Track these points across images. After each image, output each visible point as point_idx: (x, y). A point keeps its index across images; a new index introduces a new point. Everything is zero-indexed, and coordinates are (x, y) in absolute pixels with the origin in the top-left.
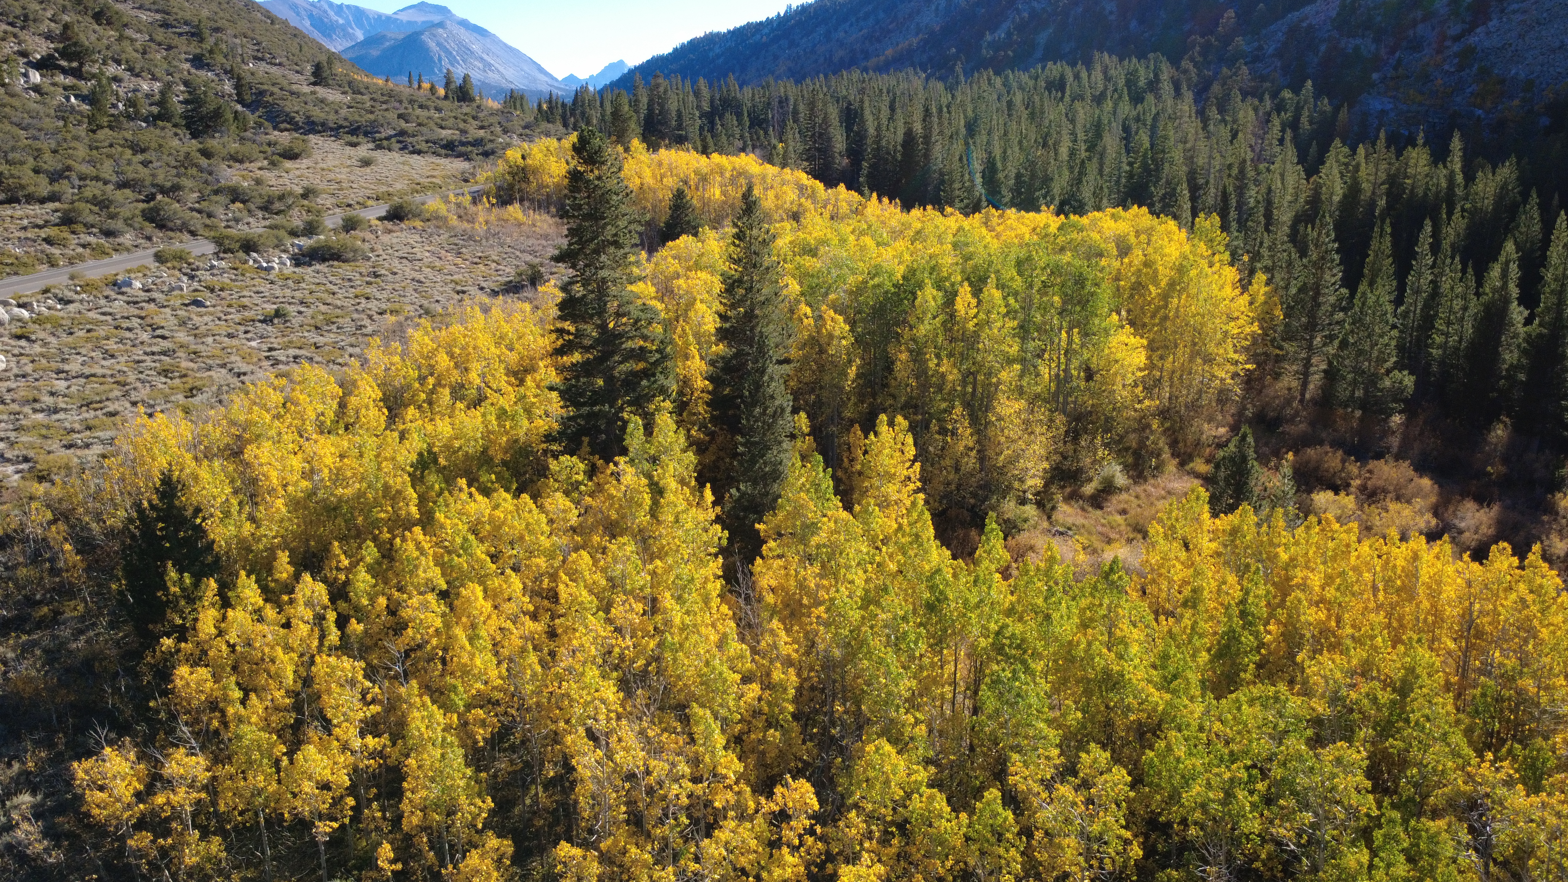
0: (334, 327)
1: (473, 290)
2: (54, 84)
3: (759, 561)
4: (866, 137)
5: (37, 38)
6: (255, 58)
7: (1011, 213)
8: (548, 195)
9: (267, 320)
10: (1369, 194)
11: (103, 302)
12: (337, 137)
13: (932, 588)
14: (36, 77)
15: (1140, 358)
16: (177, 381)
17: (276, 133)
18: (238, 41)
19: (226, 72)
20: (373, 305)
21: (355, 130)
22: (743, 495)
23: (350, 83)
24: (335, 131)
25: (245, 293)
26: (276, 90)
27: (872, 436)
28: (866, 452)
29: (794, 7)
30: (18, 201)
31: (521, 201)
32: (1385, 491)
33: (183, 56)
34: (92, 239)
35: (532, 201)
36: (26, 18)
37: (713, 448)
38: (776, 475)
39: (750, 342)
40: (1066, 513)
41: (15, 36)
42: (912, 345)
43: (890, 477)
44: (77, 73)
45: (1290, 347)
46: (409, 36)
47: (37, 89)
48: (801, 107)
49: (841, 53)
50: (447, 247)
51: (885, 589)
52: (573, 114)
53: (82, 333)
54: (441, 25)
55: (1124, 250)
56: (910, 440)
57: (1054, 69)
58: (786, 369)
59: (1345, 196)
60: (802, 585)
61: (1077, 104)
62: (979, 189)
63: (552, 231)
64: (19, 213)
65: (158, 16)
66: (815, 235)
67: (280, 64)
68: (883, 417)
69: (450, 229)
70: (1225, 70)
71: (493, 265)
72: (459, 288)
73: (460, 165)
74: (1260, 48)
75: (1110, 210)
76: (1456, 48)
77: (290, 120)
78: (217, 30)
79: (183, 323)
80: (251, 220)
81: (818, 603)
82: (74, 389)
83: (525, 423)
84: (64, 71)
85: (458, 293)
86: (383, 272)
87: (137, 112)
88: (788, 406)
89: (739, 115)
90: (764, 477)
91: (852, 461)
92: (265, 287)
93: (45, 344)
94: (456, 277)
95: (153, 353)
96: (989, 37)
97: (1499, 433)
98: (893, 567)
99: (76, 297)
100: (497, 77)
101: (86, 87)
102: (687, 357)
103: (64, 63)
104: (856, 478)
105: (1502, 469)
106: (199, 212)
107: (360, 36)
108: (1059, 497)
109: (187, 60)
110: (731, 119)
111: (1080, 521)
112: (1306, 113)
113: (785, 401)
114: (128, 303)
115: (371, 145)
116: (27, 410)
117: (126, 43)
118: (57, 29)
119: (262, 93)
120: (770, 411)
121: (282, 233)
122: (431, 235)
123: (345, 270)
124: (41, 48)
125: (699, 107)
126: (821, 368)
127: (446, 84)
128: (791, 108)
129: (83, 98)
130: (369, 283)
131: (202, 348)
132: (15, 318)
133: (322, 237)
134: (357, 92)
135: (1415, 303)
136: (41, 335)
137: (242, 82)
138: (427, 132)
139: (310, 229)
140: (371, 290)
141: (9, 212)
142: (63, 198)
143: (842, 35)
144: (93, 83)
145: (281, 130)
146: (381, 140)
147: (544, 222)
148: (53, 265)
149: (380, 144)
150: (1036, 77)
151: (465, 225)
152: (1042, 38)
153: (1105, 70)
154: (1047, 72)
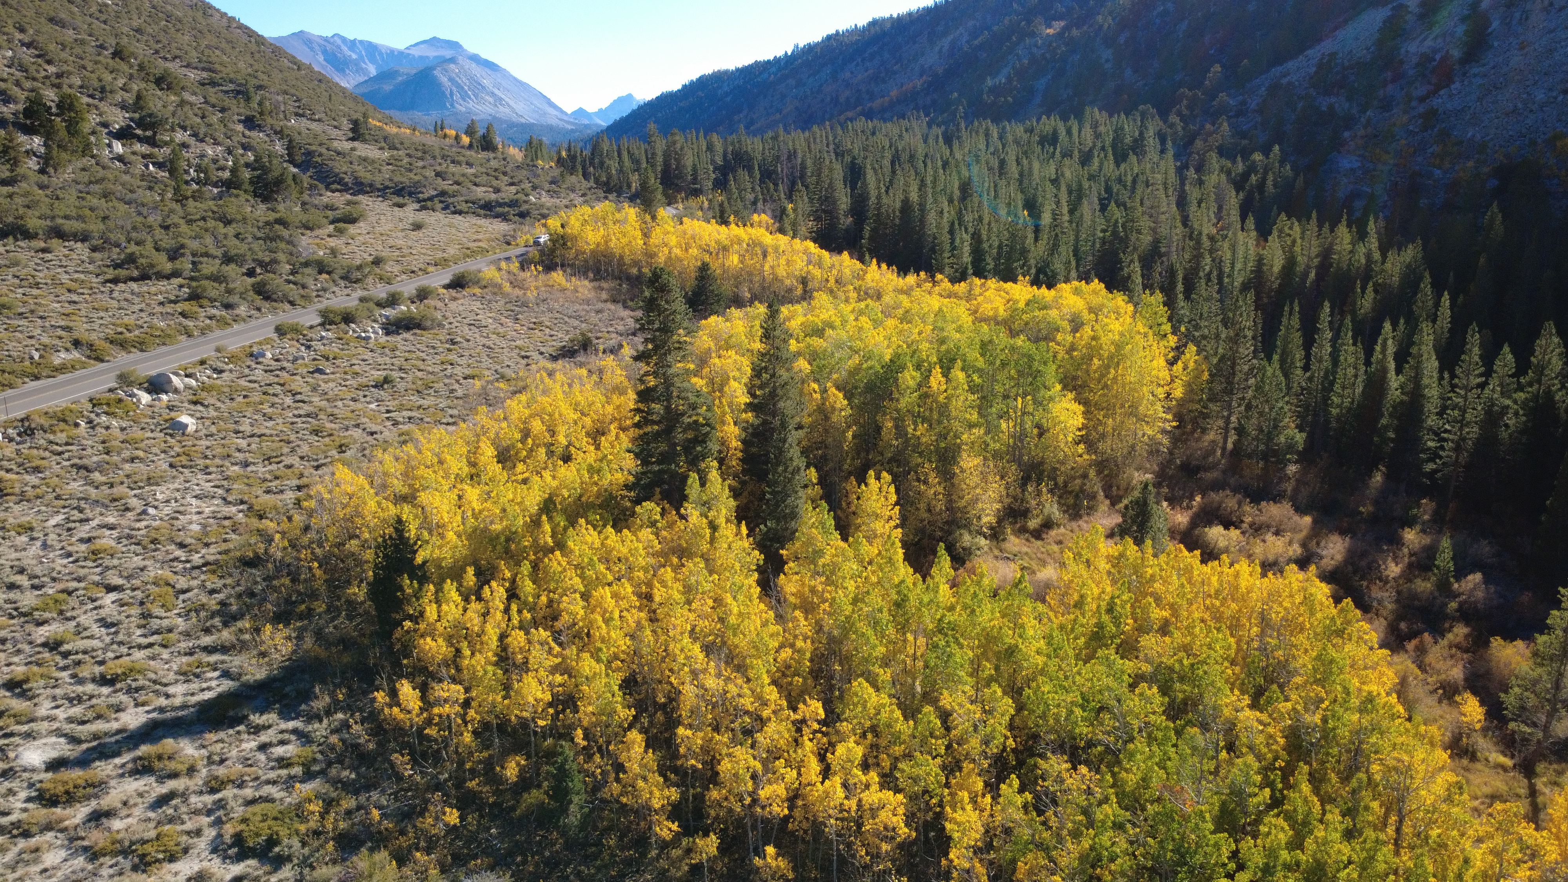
0: (432, 391)
1: (535, 355)
2: (134, 153)
3: (782, 576)
4: (868, 199)
5: (113, 109)
6: (297, 114)
7: (992, 283)
8: (586, 261)
9: (378, 386)
10: (1303, 266)
11: (247, 371)
12: (384, 197)
13: (898, 593)
14: (118, 147)
15: (1079, 421)
16: (327, 439)
17: (329, 194)
18: (280, 98)
19: (276, 133)
20: (458, 370)
21: (399, 192)
22: (769, 529)
23: (385, 138)
24: (383, 192)
25: (354, 361)
26: (324, 151)
27: (863, 487)
28: (858, 498)
29: (801, 45)
30: (150, 278)
31: (563, 266)
32: (1268, 527)
33: (236, 117)
34: (214, 311)
35: (572, 266)
36: (103, 90)
37: (745, 494)
38: (794, 516)
39: (774, 414)
40: (1014, 542)
41: (97, 108)
42: (895, 415)
43: (877, 516)
44: (151, 142)
45: (1214, 407)
46: (421, 72)
47: (120, 158)
48: (809, 162)
49: (847, 93)
50: (506, 313)
51: (868, 593)
52: (592, 163)
53: (240, 399)
54: (452, 60)
55: (1076, 324)
56: (892, 489)
57: (1049, 124)
58: (801, 433)
59: (1284, 267)
60: (813, 590)
61: (1067, 161)
62: (967, 258)
63: (591, 295)
64: (153, 289)
65: (205, 75)
66: (822, 317)
67: (319, 120)
68: (871, 473)
69: (505, 295)
70: (1208, 126)
71: (547, 331)
72: (523, 353)
73: (499, 227)
74: (1243, 103)
75: (1076, 283)
76: (1421, 109)
77: (340, 182)
78: (260, 87)
79: (314, 389)
80: (335, 289)
81: (825, 601)
82: (254, 446)
83: (609, 476)
84: (140, 140)
85: (523, 357)
86: (459, 339)
87: (207, 178)
88: (802, 465)
89: (750, 169)
90: (785, 517)
91: (849, 504)
92: (368, 355)
93: (217, 409)
94: (518, 343)
95: (300, 416)
96: (989, 82)
97: (1378, 478)
98: (874, 579)
99: (226, 367)
100: (507, 110)
101: (162, 153)
102: (723, 423)
103: (139, 132)
104: (852, 517)
105: (1371, 509)
106: (295, 283)
107: (373, 71)
108: (1009, 531)
109: (239, 121)
110: (744, 175)
111: (1025, 549)
112: (1270, 178)
113: (799, 461)
114: (267, 372)
115: (416, 206)
116: (227, 464)
117: (187, 108)
118: (130, 98)
119: (309, 154)
120: (790, 469)
121: (371, 305)
122: (490, 302)
123: (427, 337)
124: (119, 119)
125: (713, 162)
126: (826, 431)
127: (470, 132)
128: (799, 161)
129: (160, 165)
130: (449, 350)
131: (336, 411)
132: (188, 387)
133: (403, 308)
134: (393, 147)
135: (1318, 370)
136: (210, 401)
137: (290, 141)
138: (464, 191)
139: (393, 301)
140: (453, 357)
141: (145, 289)
142: (185, 274)
143: (848, 75)
144: (166, 151)
145: (333, 191)
146: (424, 200)
147: (584, 287)
148: (190, 335)
149: (425, 205)
150: (1031, 131)
151: (518, 292)
152: (1041, 84)
153: (1095, 126)
154: (1041, 126)
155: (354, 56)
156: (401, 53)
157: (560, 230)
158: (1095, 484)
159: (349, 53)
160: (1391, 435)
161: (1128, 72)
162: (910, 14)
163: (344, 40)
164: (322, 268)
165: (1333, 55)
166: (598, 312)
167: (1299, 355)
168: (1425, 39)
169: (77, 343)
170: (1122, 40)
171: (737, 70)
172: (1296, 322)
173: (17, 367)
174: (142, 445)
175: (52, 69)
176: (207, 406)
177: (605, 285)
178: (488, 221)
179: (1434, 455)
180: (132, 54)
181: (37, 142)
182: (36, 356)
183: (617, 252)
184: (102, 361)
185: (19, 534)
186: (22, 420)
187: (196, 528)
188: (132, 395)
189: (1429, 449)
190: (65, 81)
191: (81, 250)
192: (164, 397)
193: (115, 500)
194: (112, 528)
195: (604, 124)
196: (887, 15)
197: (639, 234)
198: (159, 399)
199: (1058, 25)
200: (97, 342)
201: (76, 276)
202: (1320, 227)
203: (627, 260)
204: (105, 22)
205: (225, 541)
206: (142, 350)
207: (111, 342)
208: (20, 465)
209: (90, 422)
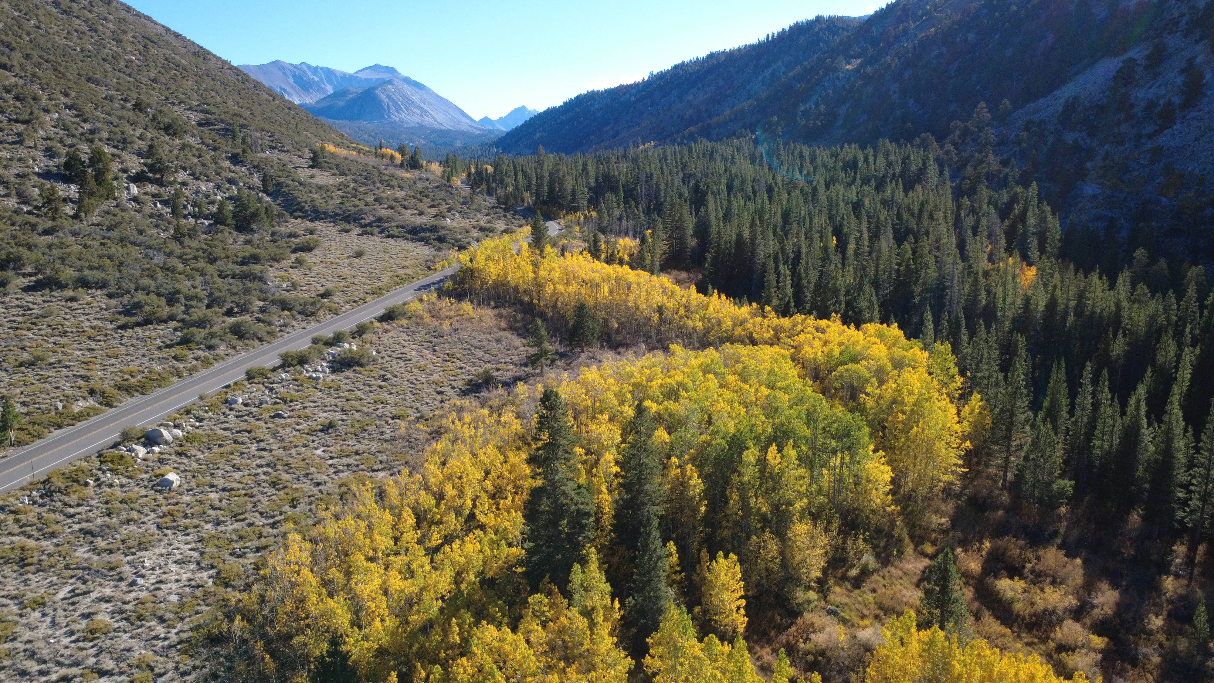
0: (366, 434)
1: (448, 391)
2: (146, 193)
4: (710, 227)
5: (132, 156)
6: (271, 147)
8: (488, 289)
9: (324, 429)
10: (1063, 307)
11: (222, 418)
12: (335, 223)
14: (134, 190)
15: (888, 477)
16: (282, 493)
17: (293, 220)
18: (258, 134)
19: (254, 167)
20: (387, 410)
21: (347, 219)
23: (337, 164)
24: (334, 218)
25: (306, 404)
26: (290, 182)
27: (714, 563)
28: (710, 572)
29: (655, 73)
30: (151, 323)
31: (470, 296)
32: (1047, 575)
33: (224, 155)
34: (200, 353)
35: (478, 296)
36: (124, 142)
40: (836, 593)
41: (119, 156)
42: (740, 488)
43: (724, 589)
44: (160, 183)
45: (996, 448)
46: (366, 91)
47: (135, 199)
48: (662, 186)
50: (426, 345)
52: (494, 181)
53: (216, 449)
54: (390, 82)
56: (738, 568)
57: (850, 151)
59: (1047, 307)
61: (865, 187)
62: (789, 290)
63: (493, 323)
64: (154, 334)
65: (202, 116)
67: (288, 151)
68: (721, 553)
69: (425, 326)
70: (977, 155)
71: (458, 363)
72: (439, 389)
73: (422, 251)
74: (1004, 134)
75: (879, 325)
76: (1149, 145)
77: (301, 209)
78: (243, 126)
79: (274, 436)
80: (294, 323)
82: (224, 502)
84: (151, 181)
85: (439, 393)
86: (389, 375)
87: (201, 212)
89: (616, 191)
92: (317, 396)
93: (197, 461)
94: (435, 377)
95: (262, 466)
97: (1135, 518)
99: (206, 415)
100: (431, 120)
101: (168, 192)
102: (599, 492)
103: (150, 175)
105: (1131, 550)
106: (263, 321)
107: (330, 90)
108: (833, 581)
109: (227, 158)
110: (611, 196)
111: (845, 600)
113: (661, 551)
114: (237, 417)
115: (359, 230)
116: (202, 523)
117: (187, 150)
118: (145, 146)
119: (279, 185)
121: (321, 343)
122: (413, 333)
123: (364, 374)
124: (135, 165)
125: (588, 184)
127: (401, 150)
128: (655, 181)
129: (165, 203)
130: (381, 387)
131: (291, 460)
132: (175, 438)
133: (347, 345)
134: (343, 174)
135: (1082, 417)
136: (193, 452)
137: (265, 176)
138: (396, 216)
139: (337, 339)
140: (385, 396)
141: (147, 333)
142: (178, 318)
143: (691, 97)
144: (171, 190)
145: (296, 218)
146: (365, 226)
147: (488, 314)
148: (179, 375)
149: (366, 230)
150: (835, 155)
151: (435, 323)
152: (843, 110)
153: (887, 155)
154: (844, 153)
155: (316, 79)
156: (351, 76)
157: (469, 264)
158: (901, 530)
159: (312, 76)
160: (1147, 486)
161: (911, 102)
162: (739, 49)
163: (309, 66)
164: (285, 306)
165: (1076, 98)
166: (498, 341)
167: (1065, 401)
168: (1150, 87)
169: (92, 392)
170: (906, 76)
171: (606, 91)
172: (1062, 375)
173: (45, 418)
174: (136, 506)
175: (87, 126)
176: (189, 458)
177: (504, 312)
178: (414, 245)
179: (1185, 503)
180: (148, 104)
181: (73, 190)
182: (60, 406)
183: (513, 284)
184: (111, 406)
185: (34, 610)
186: (44, 482)
187: (174, 598)
188: (130, 450)
189: (1179, 498)
190: (97, 136)
191: (100, 297)
192: (156, 449)
193: (112, 569)
194: (108, 600)
195: (505, 129)
196: (721, 50)
197: (530, 268)
198: (153, 452)
199: (856, 62)
200: (108, 390)
201: (95, 323)
202: (1076, 272)
203: (521, 289)
204: (130, 75)
205: (197, 613)
206: (143, 394)
207: (119, 389)
208: (40, 530)
209: (97, 480)
